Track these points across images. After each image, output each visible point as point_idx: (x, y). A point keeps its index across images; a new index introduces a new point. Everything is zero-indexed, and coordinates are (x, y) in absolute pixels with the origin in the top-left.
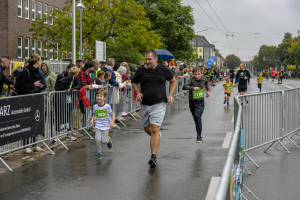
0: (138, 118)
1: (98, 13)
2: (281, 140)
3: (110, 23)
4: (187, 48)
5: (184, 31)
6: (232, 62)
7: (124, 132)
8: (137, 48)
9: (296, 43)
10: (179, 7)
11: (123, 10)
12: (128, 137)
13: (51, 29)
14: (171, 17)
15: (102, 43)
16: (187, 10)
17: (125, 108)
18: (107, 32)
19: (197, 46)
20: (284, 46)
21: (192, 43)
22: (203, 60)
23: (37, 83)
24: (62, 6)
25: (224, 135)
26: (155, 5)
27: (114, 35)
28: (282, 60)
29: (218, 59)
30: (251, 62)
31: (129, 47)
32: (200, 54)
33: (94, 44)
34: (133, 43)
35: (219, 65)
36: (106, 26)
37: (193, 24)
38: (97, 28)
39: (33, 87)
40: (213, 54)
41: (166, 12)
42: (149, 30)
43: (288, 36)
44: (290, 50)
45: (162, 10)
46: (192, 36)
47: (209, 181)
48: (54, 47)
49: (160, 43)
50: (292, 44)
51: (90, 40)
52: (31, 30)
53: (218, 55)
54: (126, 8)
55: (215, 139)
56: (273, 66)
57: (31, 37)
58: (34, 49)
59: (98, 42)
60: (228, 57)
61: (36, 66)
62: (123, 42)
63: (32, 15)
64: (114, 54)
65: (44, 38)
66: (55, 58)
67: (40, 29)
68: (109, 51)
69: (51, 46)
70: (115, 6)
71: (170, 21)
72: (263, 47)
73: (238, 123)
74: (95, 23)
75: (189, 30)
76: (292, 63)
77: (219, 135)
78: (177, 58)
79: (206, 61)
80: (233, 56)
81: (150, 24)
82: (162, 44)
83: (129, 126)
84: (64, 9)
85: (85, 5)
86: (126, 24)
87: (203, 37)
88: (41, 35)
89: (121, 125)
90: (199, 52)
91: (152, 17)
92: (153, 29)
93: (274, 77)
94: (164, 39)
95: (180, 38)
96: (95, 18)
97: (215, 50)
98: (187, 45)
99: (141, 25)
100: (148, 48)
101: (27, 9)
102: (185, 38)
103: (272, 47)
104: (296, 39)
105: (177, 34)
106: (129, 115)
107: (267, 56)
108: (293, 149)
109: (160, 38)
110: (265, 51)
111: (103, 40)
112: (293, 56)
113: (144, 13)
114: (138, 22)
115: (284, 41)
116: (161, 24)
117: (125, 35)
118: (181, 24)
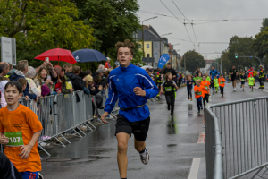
0: (66, 144)
3: (20, 10)
5: (125, 19)
7: (49, 164)
12: (55, 170)
15: (9, 39)
18: (16, 24)
19: (143, 40)
20: (260, 37)
21: (136, 36)
27: (27, 28)
28: (261, 56)
29: (173, 58)
30: (218, 60)
32: (148, 51)
36: (14, 16)
37: (137, 9)
40: (165, 51)
42: (75, 19)
46: (136, 26)
49: (91, 39)
53: (175, 53)
56: (250, 66)
60: (187, 54)
62: (38, 38)
64: (27, 54)
68: (20, 51)
71: (105, 6)
72: (235, 39)
75: (132, 17)
79: (156, 61)
81: (76, 12)
82: (95, 39)
83: (54, 155)
86: (43, 13)
87: (151, 28)
89: (43, 154)
92: (81, 18)
94: (98, 32)
95: (120, 29)
97: (167, 45)
99: (64, 13)
100: (75, 44)
102: (127, 30)
103: (246, 39)
105: (115, 24)
107: (240, 51)
109: (91, 30)
110: (237, 44)
111: (11, 36)
114: (61, 9)
115: (262, 29)
116: (92, 11)
117: (42, 27)
118: (120, 10)
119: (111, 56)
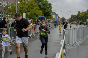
0: (35, 36)
1: (24, 5)
2: (77, 42)
3: (27, 8)
4: (50, 15)
5: (49, 10)
6: (63, 19)
7: (31, 40)
8: (35, 15)
9: (82, 14)
10: (48, 3)
11: (31, 4)
12: (32, 41)
13: (10, 9)
14: (45, 6)
15: (25, 14)
16: (50, 4)
17: (31, 32)
18: (26, 10)
19: (53, 15)
20: (78, 15)
21: (51, 14)
22: (54, 19)
23: (6, 25)
24: (13, 3)
25: (61, 40)
26: (41, 3)
27: (29, 11)
28: (78, 19)
29: (59, 19)
30: (69, 20)
31: (33, 15)
33: (23, 14)
34: (34, 14)
35: (59, 20)
36: (26, 9)
37: (52, 8)
38: (24, 9)
39: (5, 26)
40: (57, 17)
41: (44, 5)
42: (39, 10)
43: (79, 12)
44: (80, 16)
45: (43, 4)
46: (51, 12)
47: (56, 54)
48: (11, 15)
49: (42, 14)
50: (80, 15)
51: (22, 13)
52: (4, 10)
53: (59, 18)
54: (32, 3)
55: (58, 42)
56: (75, 21)
57: (4, 12)
58: (5, 15)
59: (24, 13)
60: (62, 18)
61: (5, 20)
62: (31, 14)
63: (4, 5)
64: (28, 17)
65: (8, 12)
66: (11, 18)
67: (7, 9)
69: (10, 14)
70: (29, 3)
71: (45, 7)
72: (72, 15)
73: (65, 37)
74: (23, 8)
75: (50, 10)
76: (80, 20)
77: (59, 40)
78: (47, 18)
79: (55, 19)
80: (63, 18)
81: (39, 8)
82: (43, 14)
83: (33, 38)
84: (14, 4)
85: (20, 2)
86: (32, 8)
87: (55, 12)
88: (7, 11)
89: (30, 38)
90: (54, 17)
91: (40, 6)
92: (40, 10)
93: (75, 24)
95: (48, 12)
96: (23, 6)
97: (58, 16)
98: (50, 14)
99: (36, 9)
100: (38, 15)
101: (3, 3)
102: (49, 12)
103: (75, 15)
104: (82, 13)
105: (47, 11)
106: (33, 35)
107: (73, 18)
108: (80, 45)
109: (42, 12)
110: (73, 16)
111: (25, 13)
112: (81, 18)
113: (37, 5)
114: (36, 8)
115: (78, 14)
116: (42, 8)
117: (32, 11)
118: (48, 8)
119: (46, 18)
